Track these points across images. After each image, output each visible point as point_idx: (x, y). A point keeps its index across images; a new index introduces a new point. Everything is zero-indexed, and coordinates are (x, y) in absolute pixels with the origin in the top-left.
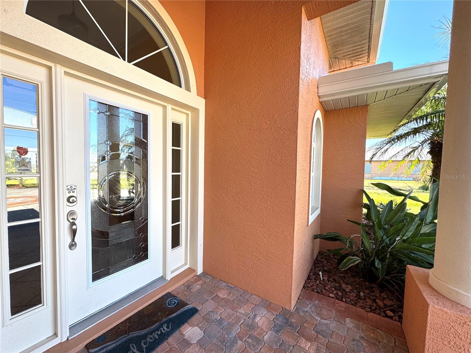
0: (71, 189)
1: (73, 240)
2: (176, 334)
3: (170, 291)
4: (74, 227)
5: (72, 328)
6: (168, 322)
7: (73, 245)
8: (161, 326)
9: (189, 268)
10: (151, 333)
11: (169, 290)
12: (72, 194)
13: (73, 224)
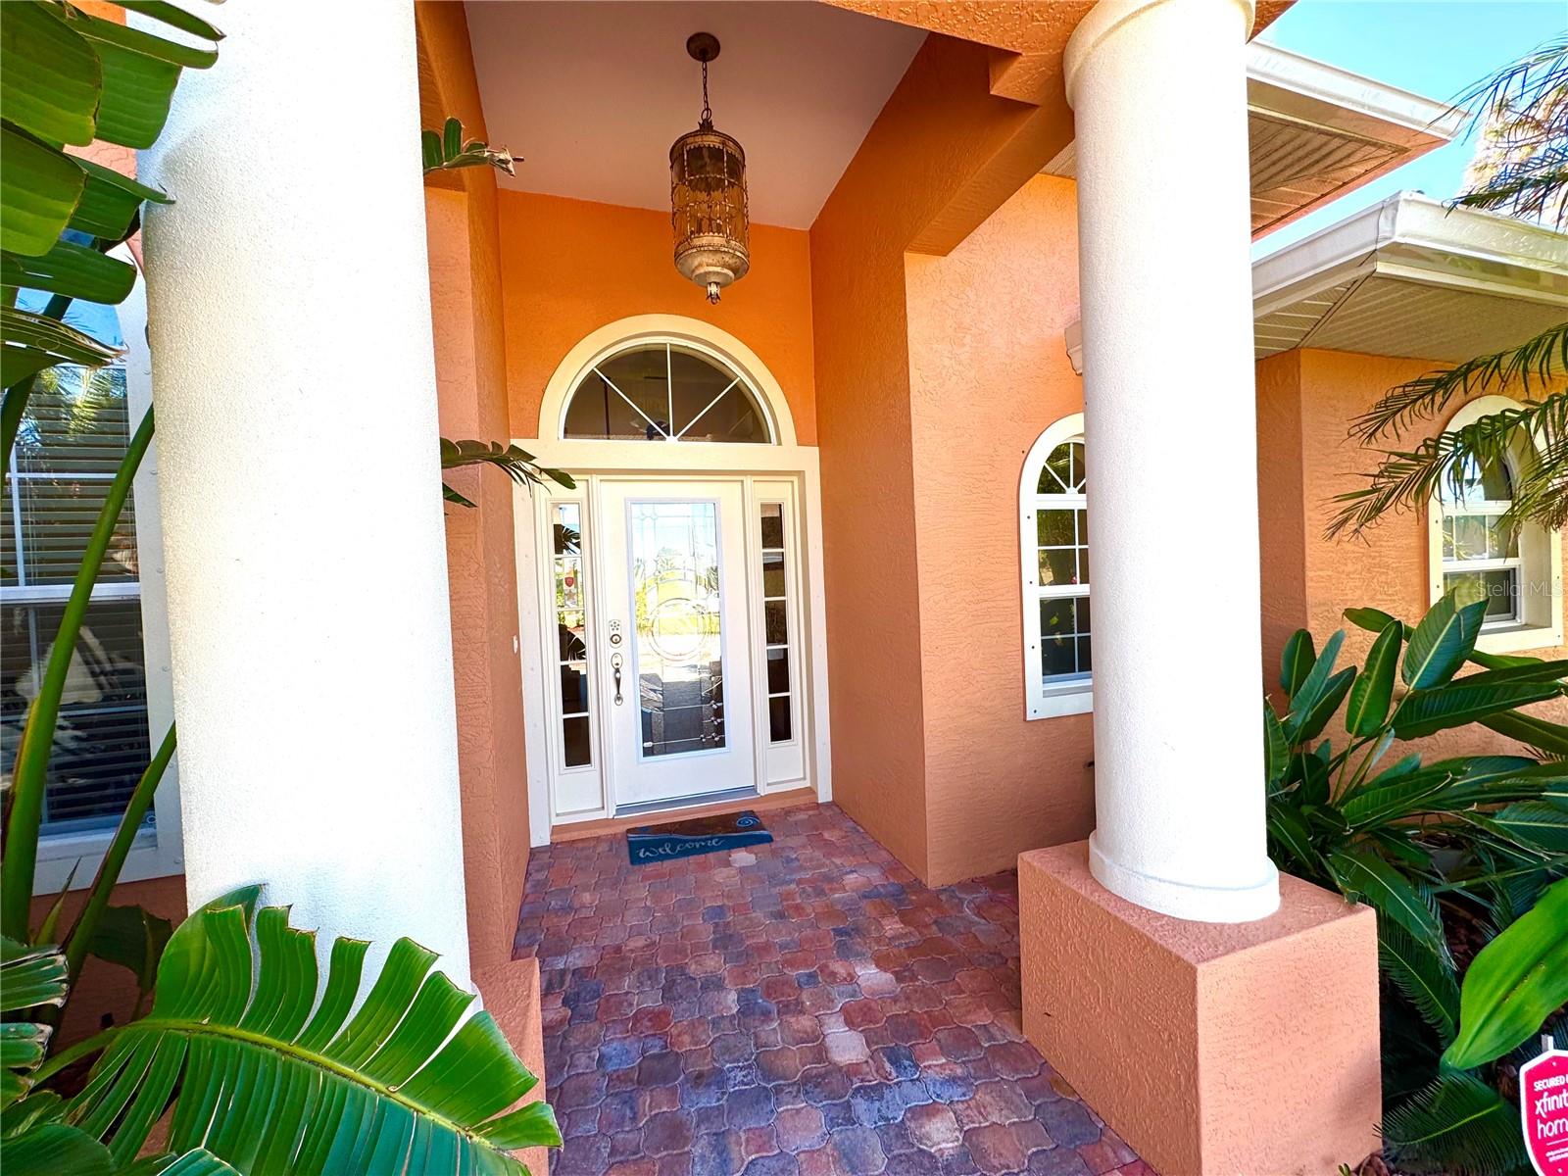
0: (615, 625)
1: (619, 693)
2: (723, 853)
3: (755, 810)
4: (618, 675)
5: (621, 809)
6: (720, 838)
7: (619, 698)
8: (711, 839)
9: (809, 787)
10: (694, 841)
11: (755, 808)
12: (616, 632)
13: (617, 671)
